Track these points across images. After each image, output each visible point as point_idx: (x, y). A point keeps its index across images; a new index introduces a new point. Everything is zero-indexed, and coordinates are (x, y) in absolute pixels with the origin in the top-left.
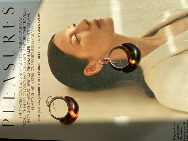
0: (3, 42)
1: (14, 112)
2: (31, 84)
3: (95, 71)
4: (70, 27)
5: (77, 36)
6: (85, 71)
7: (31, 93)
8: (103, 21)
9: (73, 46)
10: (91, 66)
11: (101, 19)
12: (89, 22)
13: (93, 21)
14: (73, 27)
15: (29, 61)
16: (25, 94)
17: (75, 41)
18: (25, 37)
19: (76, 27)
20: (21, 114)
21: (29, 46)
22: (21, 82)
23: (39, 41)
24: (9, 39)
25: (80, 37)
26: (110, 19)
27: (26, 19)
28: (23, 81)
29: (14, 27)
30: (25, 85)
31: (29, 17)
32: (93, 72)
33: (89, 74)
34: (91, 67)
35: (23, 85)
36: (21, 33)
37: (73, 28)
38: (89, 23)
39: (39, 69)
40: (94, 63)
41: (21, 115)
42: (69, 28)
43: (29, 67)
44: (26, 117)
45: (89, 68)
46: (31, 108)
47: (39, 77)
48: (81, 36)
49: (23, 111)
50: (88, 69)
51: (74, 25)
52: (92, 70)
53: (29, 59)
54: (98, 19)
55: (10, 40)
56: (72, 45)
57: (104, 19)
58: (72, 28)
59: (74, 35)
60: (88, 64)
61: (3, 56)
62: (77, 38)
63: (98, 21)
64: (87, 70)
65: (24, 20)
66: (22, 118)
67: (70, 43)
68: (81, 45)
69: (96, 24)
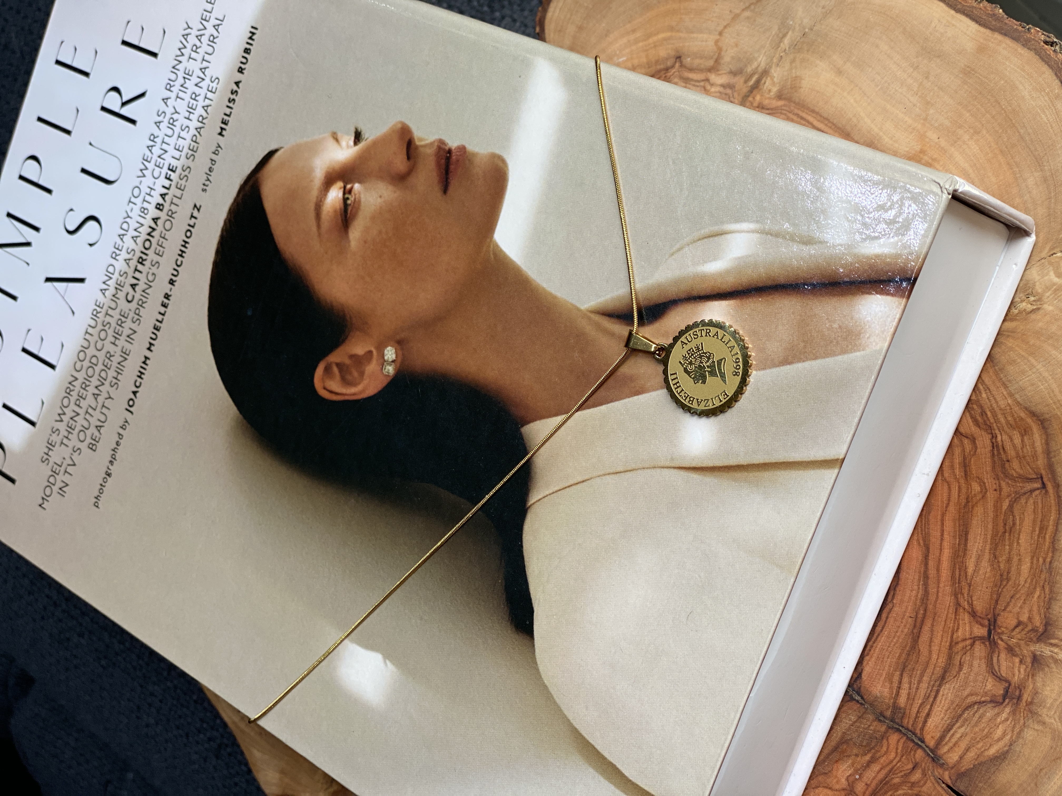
0: (104, 109)
1: (33, 423)
2: (123, 338)
3: (353, 390)
4: (339, 135)
5: (350, 192)
6: (319, 371)
7: (112, 373)
8: (471, 162)
9: (320, 235)
10: (352, 357)
11: (462, 149)
12: (418, 143)
13: (432, 144)
14: (352, 143)
15: (154, 229)
16: (92, 366)
17: (335, 211)
18: (175, 116)
19: (361, 145)
20: (50, 445)
21: (174, 163)
22: (99, 309)
23: (214, 157)
24: (124, 104)
25: (360, 201)
26: (501, 164)
27: (205, 39)
28: (104, 311)
29: (154, 55)
30: (106, 328)
31: (216, 34)
32: (344, 391)
33: (331, 392)
34: (347, 361)
35: (100, 327)
36: (168, 94)
37: (348, 147)
38: (417, 147)
39: (172, 282)
40: (367, 349)
41: (50, 453)
42: (337, 140)
43: (144, 257)
44: (62, 469)
45: (338, 360)
46: (89, 440)
47: (160, 317)
48: (363, 200)
49: (61, 436)
50: (335, 370)
51: (358, 137)
52: (348, 377)
53: (155, 220)
54: (453, 143)
55: (125, 111)
56: (319, 226)
57: (474, 155)
58: (344, 143)
59: (340, 184)
60: (343, 341)
61: (84, 171)
62: (345, 200)
63: (450, 151)
64: (327, 369)
65: (199, 37)
66: (51, 464)
67: (312, 215)
68: (349, 242)
69: (438, 164)
